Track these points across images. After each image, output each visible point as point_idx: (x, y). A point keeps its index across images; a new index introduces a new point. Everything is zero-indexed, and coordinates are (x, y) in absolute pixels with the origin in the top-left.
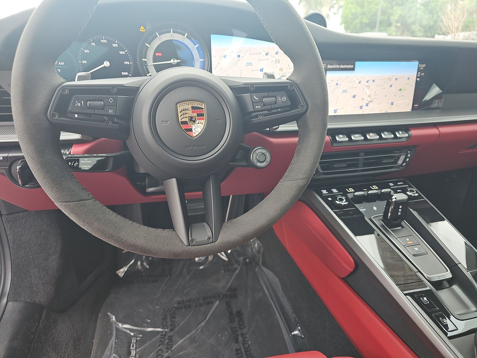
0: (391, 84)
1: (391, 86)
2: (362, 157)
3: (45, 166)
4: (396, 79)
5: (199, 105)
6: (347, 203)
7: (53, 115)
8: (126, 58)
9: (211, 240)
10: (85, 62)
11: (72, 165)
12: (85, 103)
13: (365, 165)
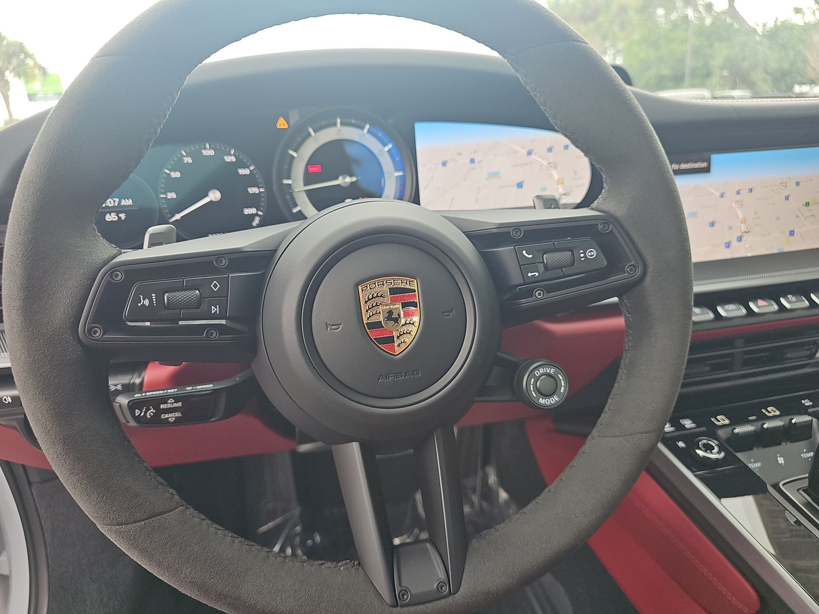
0: (787, 194)
1: (787, 198)
2: (739, 350)
3: (73, 445)
4: (798, 184)
5: (406, 283)
6: (722, 455)
7: (90, 331)
8: (251, 180)
9: (446, 590)
10: (172, 195)
11: (142, 414)
12: (160, 299)
13: (747, 363)
